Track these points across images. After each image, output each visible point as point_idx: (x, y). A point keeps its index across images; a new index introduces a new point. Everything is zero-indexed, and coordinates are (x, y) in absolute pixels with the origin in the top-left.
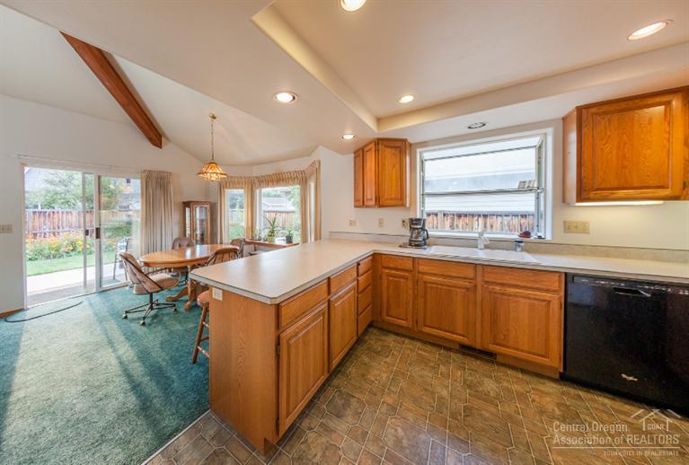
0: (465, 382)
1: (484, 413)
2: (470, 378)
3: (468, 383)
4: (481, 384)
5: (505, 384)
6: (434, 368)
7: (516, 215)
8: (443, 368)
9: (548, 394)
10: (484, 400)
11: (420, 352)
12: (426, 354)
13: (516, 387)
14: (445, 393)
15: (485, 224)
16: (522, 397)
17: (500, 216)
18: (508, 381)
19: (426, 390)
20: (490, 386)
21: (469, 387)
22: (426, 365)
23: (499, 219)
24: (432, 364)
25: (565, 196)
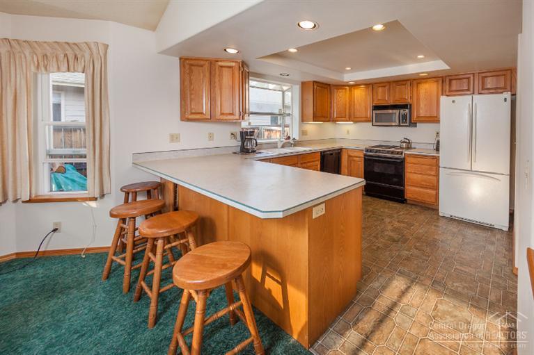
25: (303, 119)
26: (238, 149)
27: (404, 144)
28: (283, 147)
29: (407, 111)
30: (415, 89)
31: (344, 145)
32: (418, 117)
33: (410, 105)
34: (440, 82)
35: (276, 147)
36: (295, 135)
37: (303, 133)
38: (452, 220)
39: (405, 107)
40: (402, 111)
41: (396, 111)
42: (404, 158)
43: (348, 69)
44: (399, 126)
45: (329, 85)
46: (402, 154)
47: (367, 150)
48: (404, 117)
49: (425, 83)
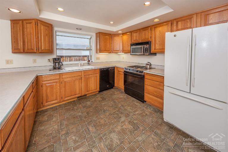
0: (83, 107)
1: (91, 110)
2: (84, 105)
3: (84, 106)
4: (87, 104)
5: (91, 101)
6: (73, 109)
7: (78, 56)
8: (75, 108)
9: (98, 97)
10: (89, 108)
11: (65, 108)
12: (68, 107)
13: (93, 100)
14: (80, 114)
15: (70, 59)
16: (95, 101)
17: (74, 57)
18: (91, 99)
19: (74, 118)
20: (89, 103)
21: (85, 107)
22: (70, 110)
23: (74, 58)
24: (72, 109)
25: (96, 52)
26: (52, 67)
27: (148, 66)
29: (148, 46)
30: (153, 32)
32: (155, 49)
33: (150, 42)
34: (170, 25)
37: (97, 58)
39: (147, 43)
40: (145, 46)
41: (142, 46)
42: (144, 76)
43: (112, 23)
44: (144, 55)
45: (111, 34)
47: (125, 69)
48: (146, 50)
49: (160, 27)
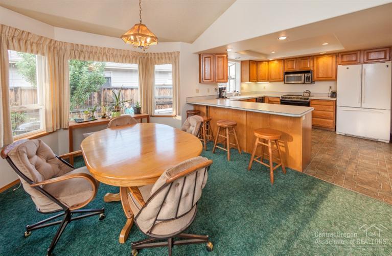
25: (242, 81)
26: (219, 96)
27: (307, 94)
28: (235, 96)
29: (310, 74)
30: (315, 61)
31: (266, 95)
32: (317, 78)
33: (312, 71)
34: (335, 57)
35: (232, 96)
36: (238, 89)
37: (242, 88)
38: (346, 136)
39: (308, 72)
40: (306, 74)
41: (302, 75)
42: (310, 102)
43: (273, 53)
44: (304, 83)
46: (308, 99)
47: (283, 98)
48: (308, 78)
